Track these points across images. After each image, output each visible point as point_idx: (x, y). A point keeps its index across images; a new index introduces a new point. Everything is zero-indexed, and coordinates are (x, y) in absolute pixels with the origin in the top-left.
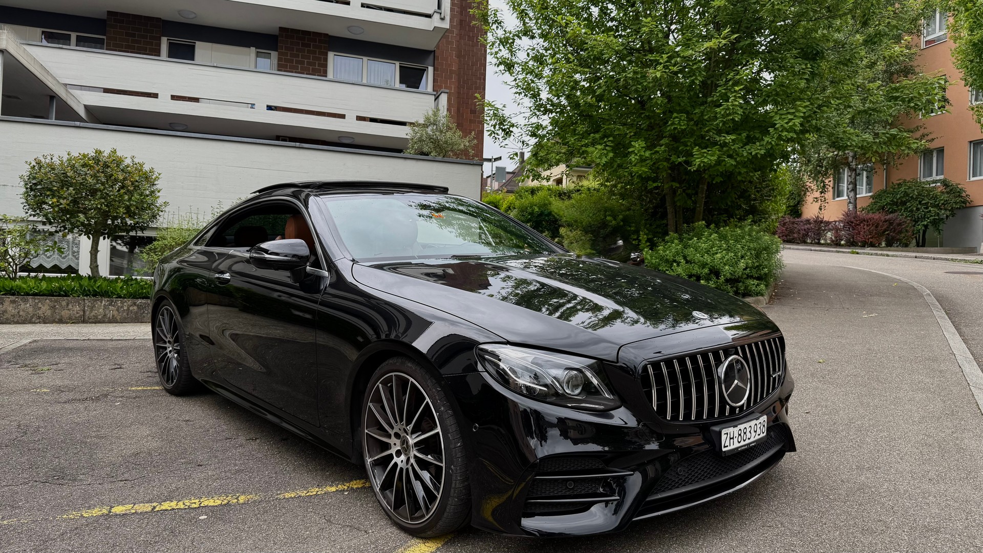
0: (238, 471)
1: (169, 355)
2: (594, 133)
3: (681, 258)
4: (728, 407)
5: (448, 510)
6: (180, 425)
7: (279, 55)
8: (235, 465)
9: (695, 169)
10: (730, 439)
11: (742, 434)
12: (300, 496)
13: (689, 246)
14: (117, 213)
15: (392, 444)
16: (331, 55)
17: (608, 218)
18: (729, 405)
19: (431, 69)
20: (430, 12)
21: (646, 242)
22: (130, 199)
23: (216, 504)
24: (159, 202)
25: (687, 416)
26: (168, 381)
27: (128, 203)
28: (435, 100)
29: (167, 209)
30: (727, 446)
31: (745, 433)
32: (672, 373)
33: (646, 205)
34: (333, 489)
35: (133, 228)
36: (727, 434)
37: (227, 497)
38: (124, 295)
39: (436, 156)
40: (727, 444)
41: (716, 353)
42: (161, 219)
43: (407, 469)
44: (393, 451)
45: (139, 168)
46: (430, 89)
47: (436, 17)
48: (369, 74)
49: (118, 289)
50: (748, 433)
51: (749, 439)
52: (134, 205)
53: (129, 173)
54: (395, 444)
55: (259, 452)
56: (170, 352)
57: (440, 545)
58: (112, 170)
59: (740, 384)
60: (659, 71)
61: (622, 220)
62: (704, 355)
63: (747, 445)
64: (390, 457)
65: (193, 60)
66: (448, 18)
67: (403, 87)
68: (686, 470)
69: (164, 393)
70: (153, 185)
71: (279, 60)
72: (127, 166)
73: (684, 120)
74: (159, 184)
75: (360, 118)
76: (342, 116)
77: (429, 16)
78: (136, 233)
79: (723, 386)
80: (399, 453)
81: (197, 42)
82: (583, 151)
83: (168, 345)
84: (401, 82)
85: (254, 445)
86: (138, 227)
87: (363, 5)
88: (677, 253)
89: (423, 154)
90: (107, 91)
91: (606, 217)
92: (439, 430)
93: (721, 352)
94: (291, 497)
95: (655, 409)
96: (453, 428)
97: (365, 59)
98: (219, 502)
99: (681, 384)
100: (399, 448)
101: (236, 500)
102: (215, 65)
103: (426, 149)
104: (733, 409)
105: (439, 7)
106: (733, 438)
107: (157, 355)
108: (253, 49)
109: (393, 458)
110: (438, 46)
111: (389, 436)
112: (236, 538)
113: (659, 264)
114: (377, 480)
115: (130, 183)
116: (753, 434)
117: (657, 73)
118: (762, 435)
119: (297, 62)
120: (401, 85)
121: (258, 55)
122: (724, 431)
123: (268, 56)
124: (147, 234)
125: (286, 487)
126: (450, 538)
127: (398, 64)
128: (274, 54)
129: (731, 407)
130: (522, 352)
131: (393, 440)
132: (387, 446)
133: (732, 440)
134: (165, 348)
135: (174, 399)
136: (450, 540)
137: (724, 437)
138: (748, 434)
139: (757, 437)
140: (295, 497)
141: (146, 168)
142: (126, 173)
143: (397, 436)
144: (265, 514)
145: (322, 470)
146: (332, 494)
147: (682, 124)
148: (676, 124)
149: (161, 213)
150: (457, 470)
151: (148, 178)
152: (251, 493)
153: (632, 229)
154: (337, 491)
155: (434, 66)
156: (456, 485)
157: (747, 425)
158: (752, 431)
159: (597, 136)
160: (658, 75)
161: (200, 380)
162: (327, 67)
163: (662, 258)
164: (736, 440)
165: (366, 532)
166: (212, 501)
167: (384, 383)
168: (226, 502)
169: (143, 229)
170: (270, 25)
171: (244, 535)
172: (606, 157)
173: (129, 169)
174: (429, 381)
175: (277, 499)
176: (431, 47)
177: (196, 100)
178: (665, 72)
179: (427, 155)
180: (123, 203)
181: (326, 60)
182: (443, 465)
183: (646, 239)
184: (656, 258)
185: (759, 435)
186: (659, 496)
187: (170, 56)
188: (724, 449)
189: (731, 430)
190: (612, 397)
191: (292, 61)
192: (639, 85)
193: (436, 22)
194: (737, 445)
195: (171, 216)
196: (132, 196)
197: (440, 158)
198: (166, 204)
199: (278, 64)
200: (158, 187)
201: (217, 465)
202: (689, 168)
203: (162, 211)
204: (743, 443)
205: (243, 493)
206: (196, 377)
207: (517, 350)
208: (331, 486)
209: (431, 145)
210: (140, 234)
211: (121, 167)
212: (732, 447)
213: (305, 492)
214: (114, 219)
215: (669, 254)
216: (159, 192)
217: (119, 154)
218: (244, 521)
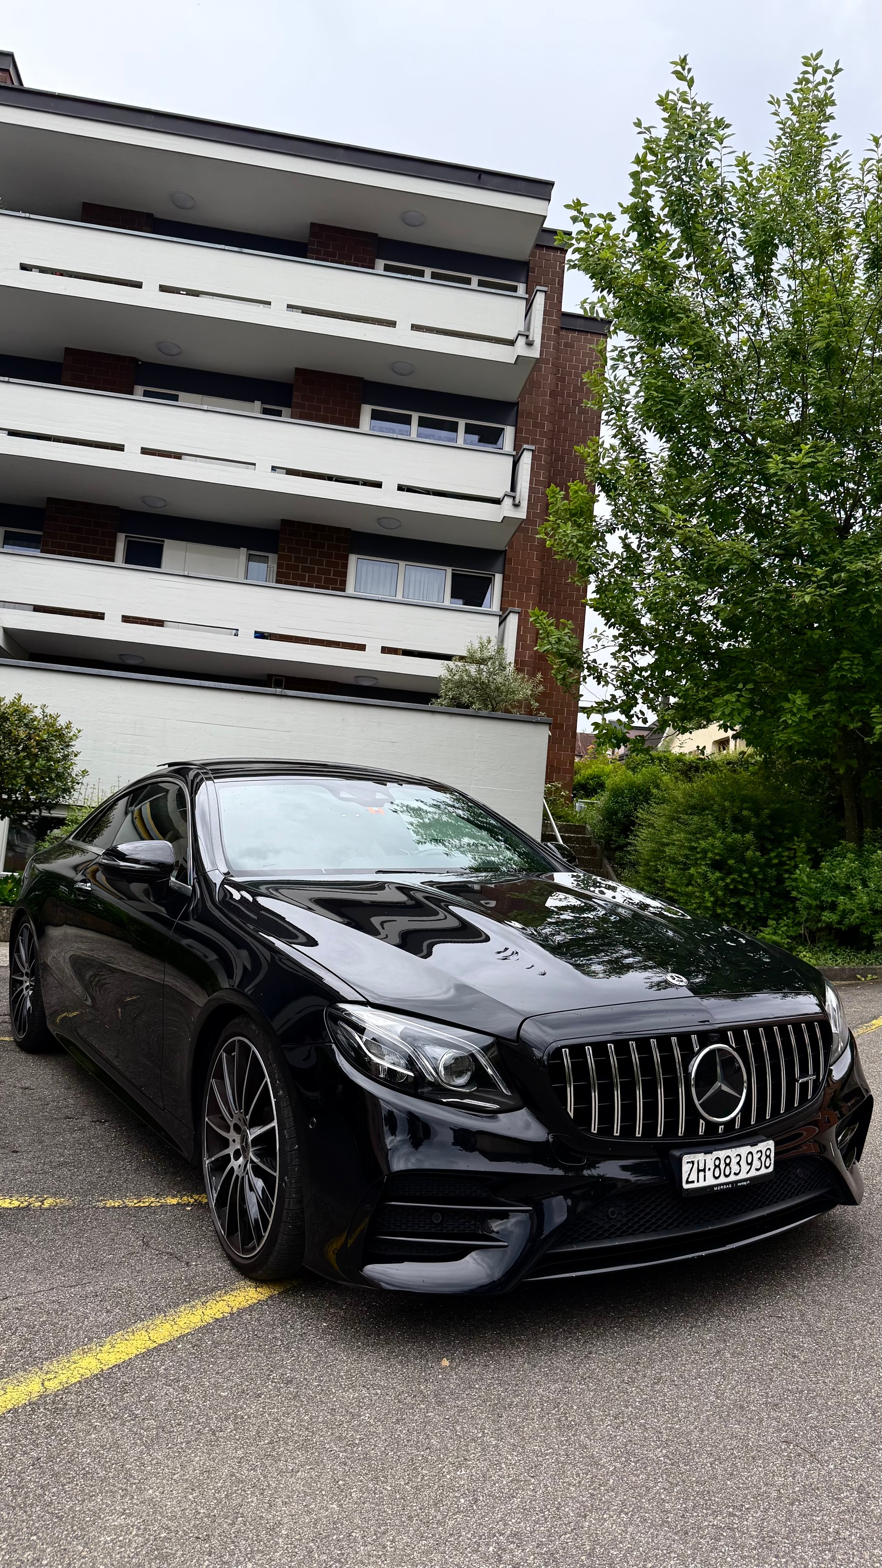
0: (61, 1165)
1: (25, 992)
2: (718, 680)
3: (858, 882)
4: (701, 1121)
5: (279, 1241)
6: (13, 1093)
7: (279, 559)
8: (61, 1155)
9: (875, 740)
10: (699, 1171)
11: (722, 1166)
12: (126, 1207)
13: (873, 863)
14: (13, 784)
15: (231, 1140)
16: (353, 559)
17: (745, 813)
18: (704, 1119)
19: (498, 579)
20: (498, 495)
21: (806, 853)
22: (32, 766)
23: (12, 1206)
24: (76, 770)
25: (628, 1129)
26: (19, 1031)
27: (29, 771)
28: (500, 624)
29: (85, 780)
30: (693, 1182)
31: (727, 1165)
32: (603, 1065)
33: (823, 793)
34: (174, 1201)
35: (38, 805)
36: (693, 1162)
37: (31, 1197)
38: (14, 901)
39: (479, 709)
40: (693, 1177)
41: (684, 1038)
42: (76, 794)
43: (243, 1178)
44: (230, 1151)
45: (50, 723)
46: (496, 607)
47: (508, 502)
48: (406, 586)
49: (6, 893)
50: (734, 1165)
51: (735, 1174)
52: (38, 775)
53: (35, 729)
54: (234, 1141)
55: (101, 1141)
56: (27, 988)
57: (276, 1292)
58: (12, 724)
59: (725, 1088)
60: (808, 594)
61: (770, 817)
62: (664, 1040)
63: (732, 1183)
64: (227, 1159)
65: (159, 566)
66: (524, 504)
67: (459, 604)
68: (624, 1213)
69: (14, 1046)
70: (68, 746)
71: (279, 566)
72: (33, 720)
73: (858, 664)
74: (77, 746)
75: (385, 650)
76: (362, 647)
77: (497, 501)
78: (40, 813)
79: (693, 1090)
80: (237, 1155)
81: (166, 540)
82: (700, 708)
83: (25, 978)
84: (453, 596)
85: (99, 1129)
86: (43, 805)
87: (401, 488)
88: (851, 874)
89: (459, 705)
90: (38, 609)
91: (741, 810)
92: (275, 1124)
93: (694, 1038)
94: (114, 1207)
95: (572, 1115)
96: (289, 1123)
97: (402, 564)
98: (16, 1203)
99: (617, 1080)
100: (239, 1147)
101: (40, 1204)
102: (186, 573)
103: (465, 699)
104: (712, 1127)
105: (513, 488)
106: (704, 1170)
107: (12, 992)
108: (243, 550)
109: (230, 1161)
110: (510, 544)
111: (227, 1130)
112: (15, 1254)
113: (822, 892)
114: (214, 1191)
115: (35, 744)
116: (745, 1168)
117: (806, 597)
118: (763, 1171)
119: (305, 569)
120: (454, 600)
121: (250, 558)
122: (686, 1158)
123: (265, 560)
124: (56, 813)
125: (116, 1191)
126: (295, 1284)
127: (449, 571)
128: (273, 558)
129: (708, 1123)
130: (385, 1018)
131: (232, 1135)
132: (225, 1143)
133: (701, 1174)
134: (21, 983)
135: (23, 1056)
136: (295, 1287)
137: (686, 1168)
138: (735, 1168)
139: (753, 1173)
140: (119, 1207)
141: (62, 722)
142: (30, 729)
143: (237, 1129)
144: (69, 1227)
145: (174, 1174)
146: (169, 1208)
147: (856, 671)
148: (844, 670)
149: (77, 787)
150: (291, 1183)
151: (61, 736)
152: (64, 1196)
153: (786, 831)
154: (178, 1204)
155: (503, 573)
156: (289, 1204)
157: (732, 1152)
158: (743, 1163)
159: (723, 684)
160: (807, 599)
161: (54, 1034)
162: (346, 577)
163: (826, 882)
164: (709, 1174)
165: (187, 1263)
166: (8, 1201)
167: (229, 1051)
168: (26, 1204)
169: (50, 807)
170: (271, 516)
171: (28, 1250)
172: (739, 715)
173: (35, 723)
174: (271, 1052)
175: (94, 1207)
176: (501, 546)
177: (160, 623)
178: (820, 595)
179: (468, 707)
180: (22, 771)
181: (345, 566)
182: (277, 1174)
183: (804, 850)
184: (818, 881)
185: (757, 1170)
186: (575, 1248)
187: (128, 560)
188: (686, 1186)
189: (700, 1157)
190: (510, 1094)
191: (296, 568)
192: (784, 610)
193: (506, 510)
194: (710, 1181)
195: (90, 791)
196: (37, 761)
197: (484, 713)
198: (85, 773)
199: (277, 572)
200: (74, 749)
201: (37, 1154)
202: (866, 739)
203: (78, 783)
204: (723, 1180)
205: (54, 1195)
206: (50, 1027)
207: (378, 1015)
208: (174, 1196)
209: (473, 692)
210: (45, 813)
211: (26, 721)
212: (702, 1184)
213: (135, 1201)
214: (12, 791)
215: (840, 875)
216: (76, 756)
217: (24, 701)
218: (36, 1234)
